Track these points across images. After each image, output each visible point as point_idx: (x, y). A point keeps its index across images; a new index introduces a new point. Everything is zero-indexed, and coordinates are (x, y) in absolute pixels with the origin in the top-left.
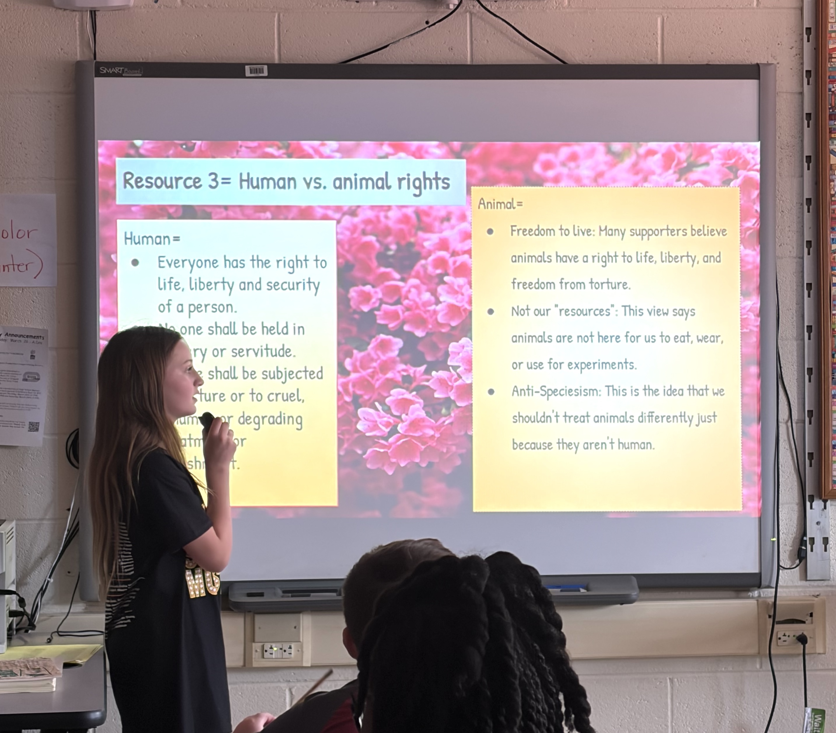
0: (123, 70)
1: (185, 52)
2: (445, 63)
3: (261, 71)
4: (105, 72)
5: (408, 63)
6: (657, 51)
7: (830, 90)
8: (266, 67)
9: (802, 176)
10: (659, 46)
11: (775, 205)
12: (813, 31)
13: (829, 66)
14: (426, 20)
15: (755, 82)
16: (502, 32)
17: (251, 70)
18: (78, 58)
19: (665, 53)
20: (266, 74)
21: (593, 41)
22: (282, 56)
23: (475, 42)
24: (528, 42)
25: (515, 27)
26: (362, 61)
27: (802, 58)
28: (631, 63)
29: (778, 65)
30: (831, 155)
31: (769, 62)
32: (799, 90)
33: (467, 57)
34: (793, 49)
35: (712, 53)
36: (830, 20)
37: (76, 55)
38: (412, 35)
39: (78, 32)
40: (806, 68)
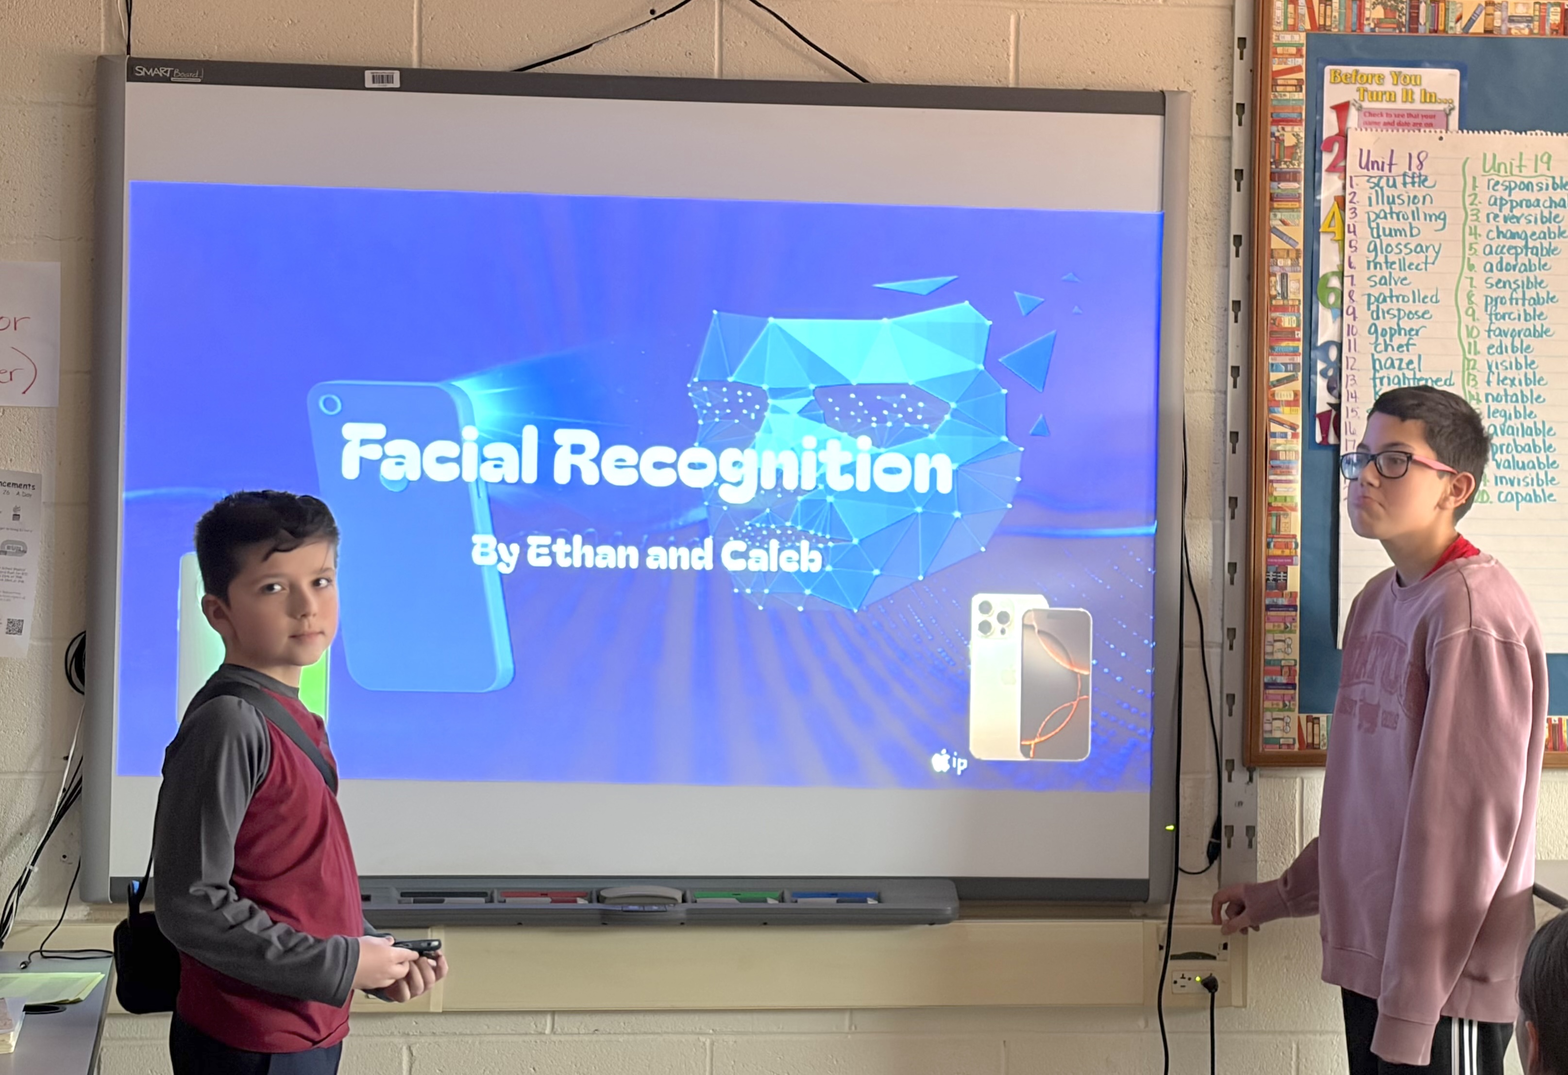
0: (172, 72)
1: (271, 47)
2: (679, 76)
3: (390, 79)
4: (143, 74)
5: (621, 74)
6: (1007, 68)
7: (1273, 135)
8: (397, 74)
9: (1227, 266)
10: (1012, 58)
11: (1184, 310)
12: (1249, 43)
13: (1272, 97)
14: (651, 8)
15: (1157, 119)
16: (768, 31)
17: (373, 77)
18: (102, 51)
19: (1021, 69)
20: (397, 84)
21: (910, 48)
22: (424, 58)
23: (726, 44)
24: (809, 46)
25: (789, 23)
26: (549, 68)
27: (1231, 84)
28: (967, 84)
29: (1194, 94)
30: (1273, 236)
31: (1181, 89)
32: (1223, 132)
33: (713, 67)
34: (1218, 70)
35: (1093, 73)
36: (1275, 27)
37: (99, 45)
38: (628, 30)
39: (102, 10)
40: (1237, 99)
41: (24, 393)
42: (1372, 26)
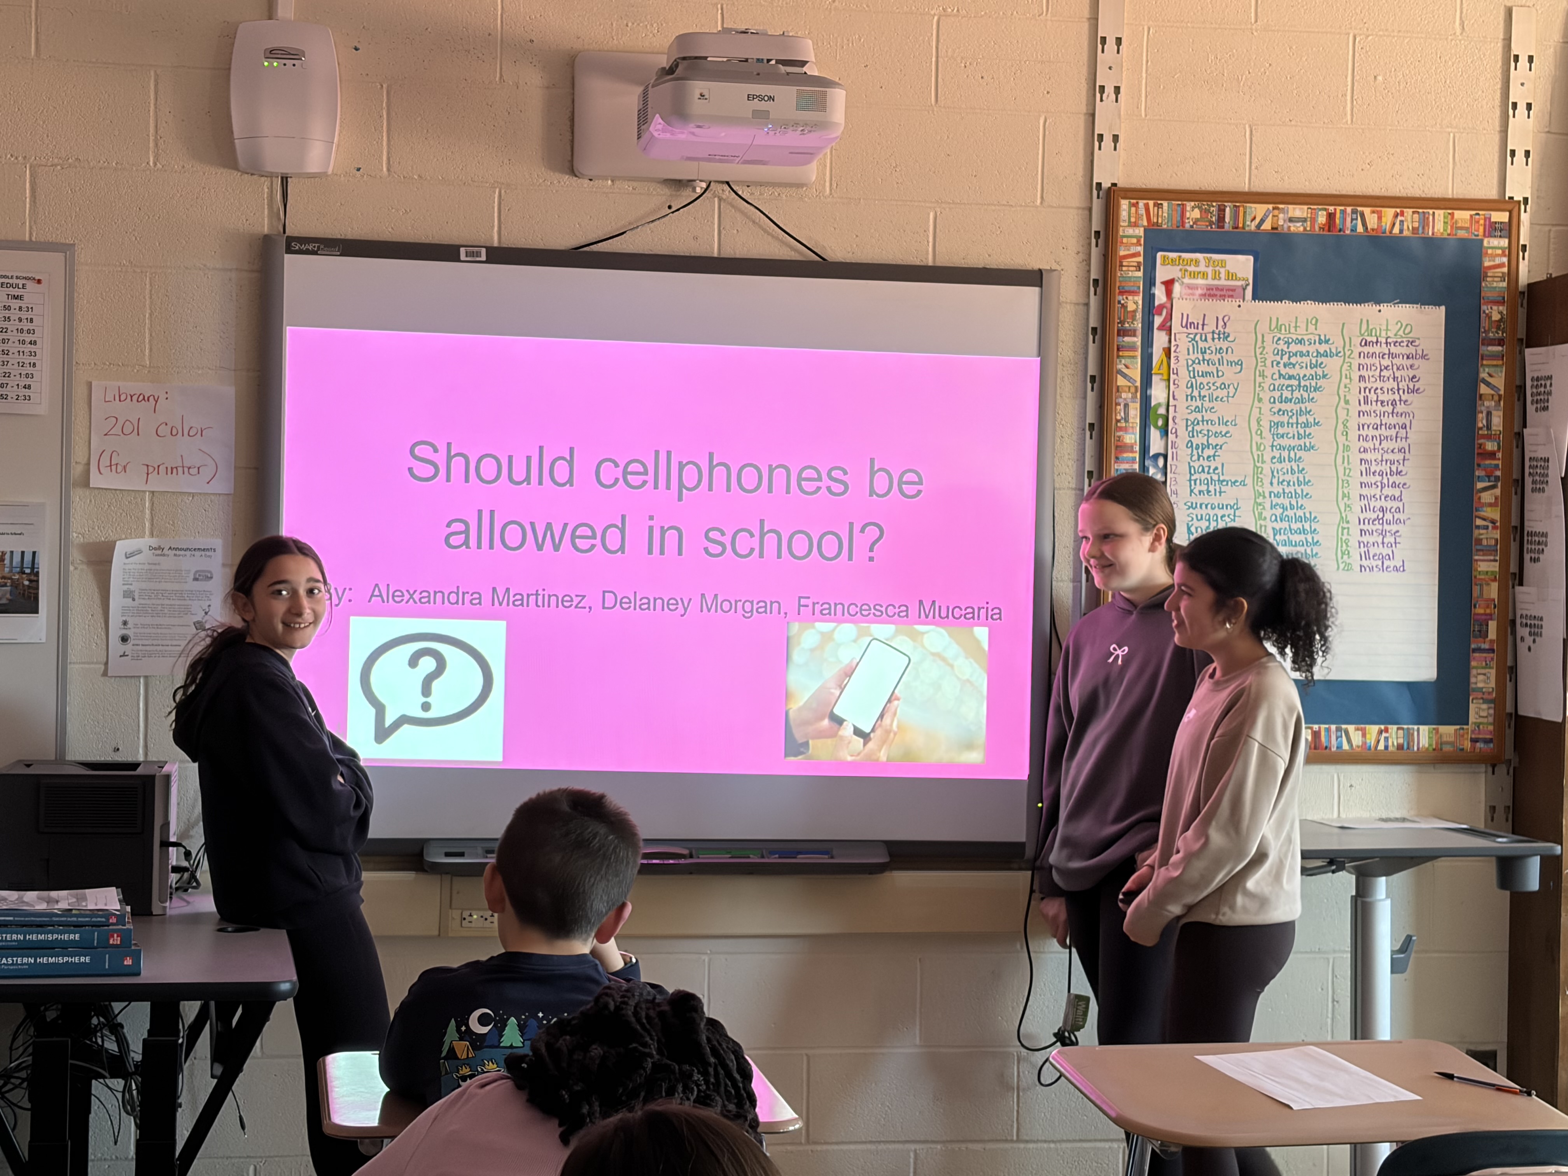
0: (319, 247)
1: (390, 230)
2: (688, 255)
3: (478, 254)
4: (297, 248)
5: (646, 253)
6: (927, 251)
7: (1119, 302)
8: (484, 251)
9: (1085, 398)
10: (931, 244)
11: (1055, 430)
13: (1119, 275)
14: (669, 204)
15: (1037, 289)
16: (754, 222)
17: (466, 252)
18: (266, 230)
19: (937, 252)
20: (484, 258)
21: (857, 236)
22: (503, 239)
23: (723, 232)
24: (783, 233)
25: (769, 215)
26: (594, 248)
27: (1089, 265)
28: (898, 263)
29: (1062, 272)
30: (1118, 376)
31: (1053, 268)
32: (1082, 300)
33: (714, 248)
34: (1080, 254)
35: (989, 256)
36: (1122, 224)
37: (264, 226)
38: (652, 221)
39: (266, 201)
40: (1093, 276)
41: (208, 483)
42: (1191, 223)
